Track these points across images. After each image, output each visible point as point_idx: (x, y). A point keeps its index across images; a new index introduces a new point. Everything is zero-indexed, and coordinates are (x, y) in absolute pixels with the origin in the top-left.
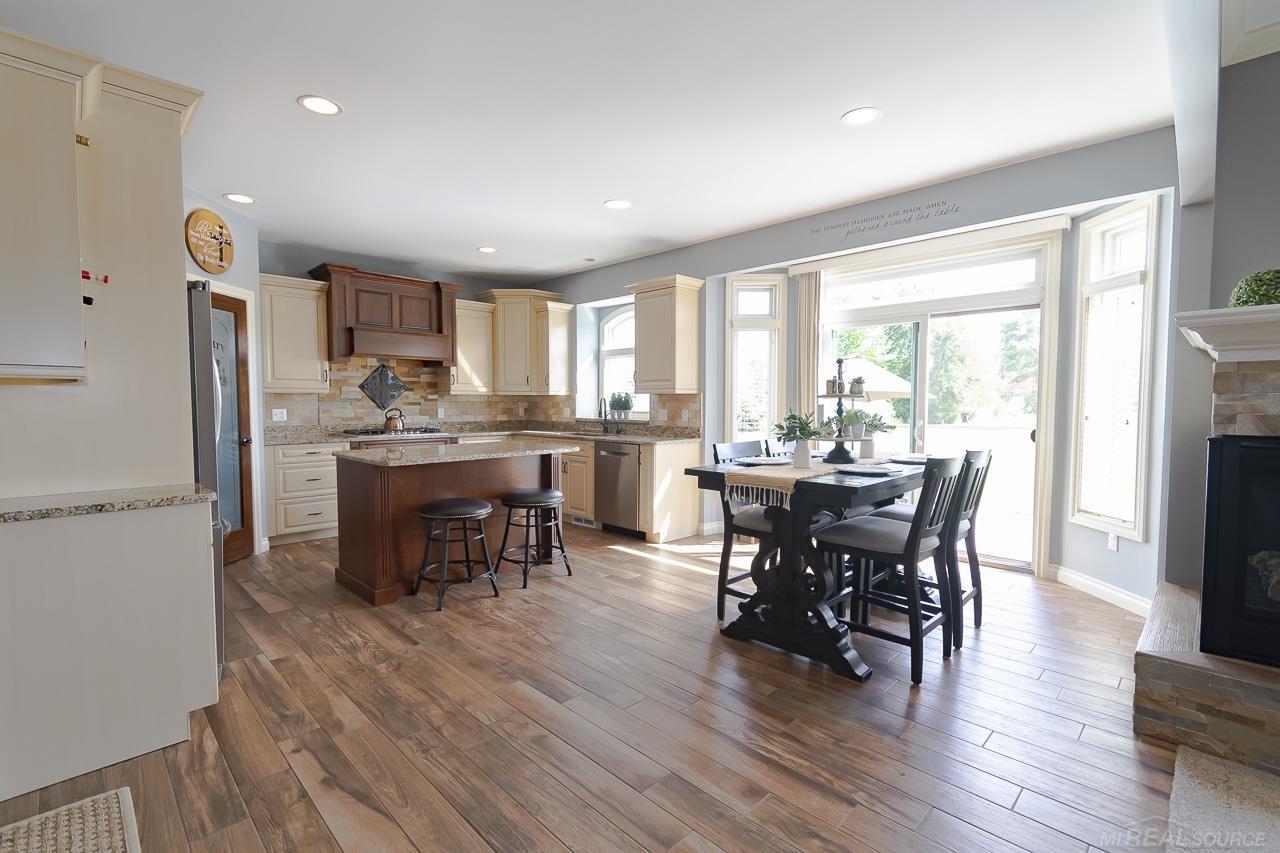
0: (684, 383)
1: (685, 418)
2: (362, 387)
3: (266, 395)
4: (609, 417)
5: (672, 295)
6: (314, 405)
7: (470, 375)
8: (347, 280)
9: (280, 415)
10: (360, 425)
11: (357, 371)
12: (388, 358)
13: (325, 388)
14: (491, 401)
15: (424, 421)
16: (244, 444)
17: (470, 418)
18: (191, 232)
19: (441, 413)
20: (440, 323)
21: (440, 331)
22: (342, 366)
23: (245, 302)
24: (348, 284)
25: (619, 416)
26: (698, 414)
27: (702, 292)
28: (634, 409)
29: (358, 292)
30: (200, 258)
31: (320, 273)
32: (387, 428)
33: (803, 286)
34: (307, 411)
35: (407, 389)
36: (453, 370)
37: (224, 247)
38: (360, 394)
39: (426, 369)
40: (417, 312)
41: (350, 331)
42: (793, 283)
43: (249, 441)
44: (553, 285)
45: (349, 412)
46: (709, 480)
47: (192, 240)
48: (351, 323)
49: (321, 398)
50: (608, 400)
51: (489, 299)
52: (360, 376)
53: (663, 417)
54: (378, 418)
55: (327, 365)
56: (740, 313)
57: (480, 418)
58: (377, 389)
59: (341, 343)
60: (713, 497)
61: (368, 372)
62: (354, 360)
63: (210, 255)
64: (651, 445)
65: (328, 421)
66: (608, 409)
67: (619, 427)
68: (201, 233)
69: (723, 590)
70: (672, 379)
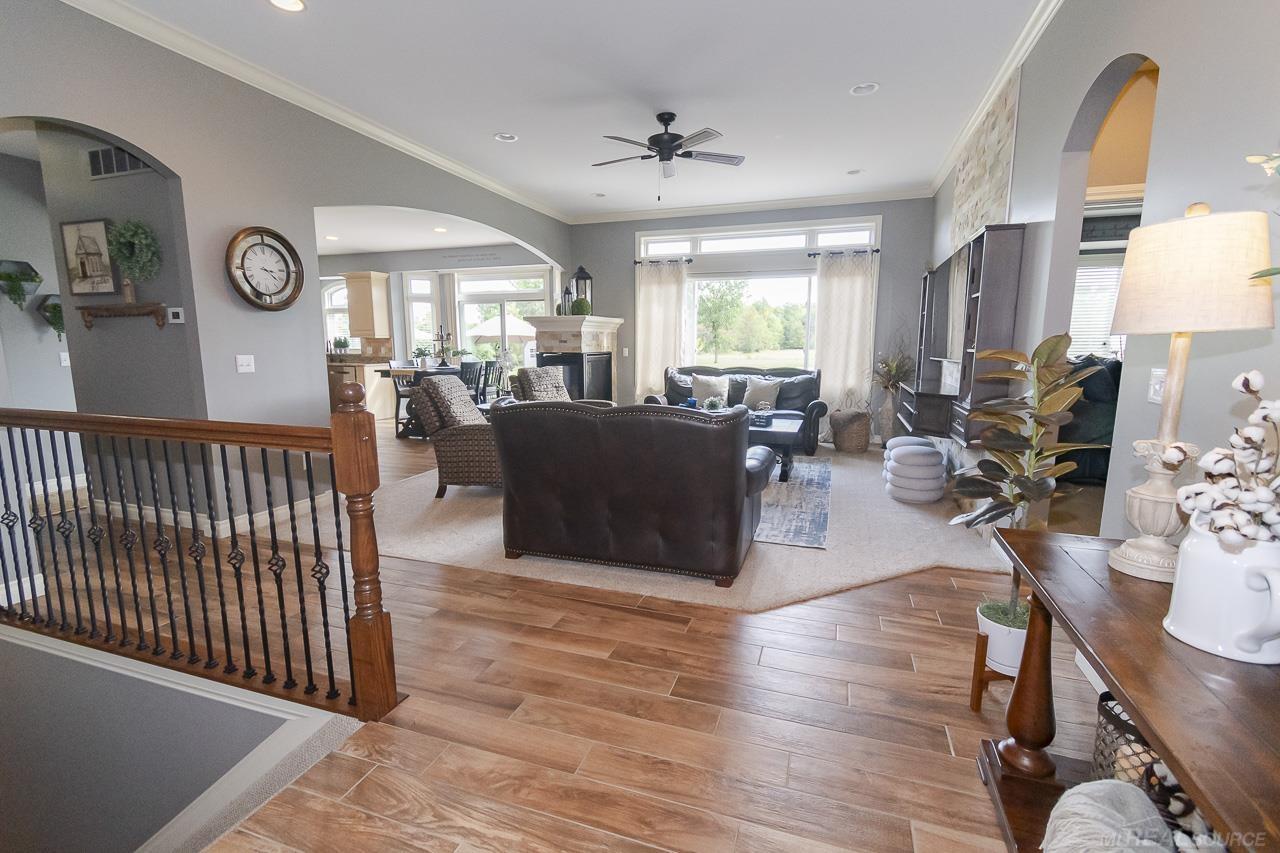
0: (381, 332)
1: (383, 352)
4: (333, 352)
5: (369, 282)
25: (341, 351)
26: (390, 350)
27: (388, 280)
28: (350, 347)
33: (446, 279)
42: (441, 277)
46: (385, 374)
50: (332, 342)
53: (370, 351)
56: (414, 292)
60: (389, 381)
64: (363, 366)
66: (333, 347)
67: (342, 358)
69: (397, 423)
70: (373, 329)
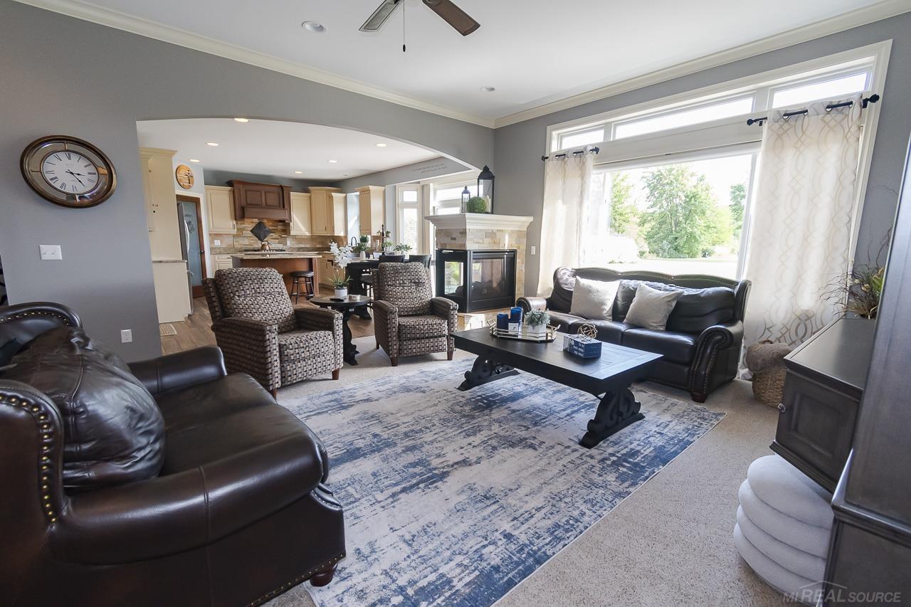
2: (251, 231)
3: (210, 235)
5: (369, 193)
6: (232, 239)
7: (299, 226)
8: (241, 186)
9: (217, 243)
10: (251, 247)
11: (249, 225)
12: (263, 219)
13: (235, 232)
14: (313, 238)
15: (281, 246)
16: (202, 253)
17: (303, 246)
18: (178, 175)
19: (289, 243)
20: (284, 203)
21: (284, 207)
22: (242, 222)
23: (199, 199)
24: (241, 188)
27: (384, 192)
29: (246, 191)
30: (182, 184)
31: (230, 184)
32: (263, 248)
34: (228, 241)
35: (272, 232)
36: (291, 224)
37: (190, 178)
38: (251, 234)
39: (280, 224)
40: (273, 199)
41: (243, 208)
42: (423, 188)
43: (204, 252)
44: (338, 185)
45: (246, 242)
47: (179, 178)
48: (244, 203)
49: (234, 236)
51: (307, 191)
52: (251, 226)
54: (258, 245)
55: (235, 222)
56: (405, 200)
57: (308, 246)
58: (259, 232)
59: (240, 213)
61: (254, 225)
62: (246, 220)
63: (185, 182)
65: (237, 245)
68: (182, 174)
70: (370, 229)
